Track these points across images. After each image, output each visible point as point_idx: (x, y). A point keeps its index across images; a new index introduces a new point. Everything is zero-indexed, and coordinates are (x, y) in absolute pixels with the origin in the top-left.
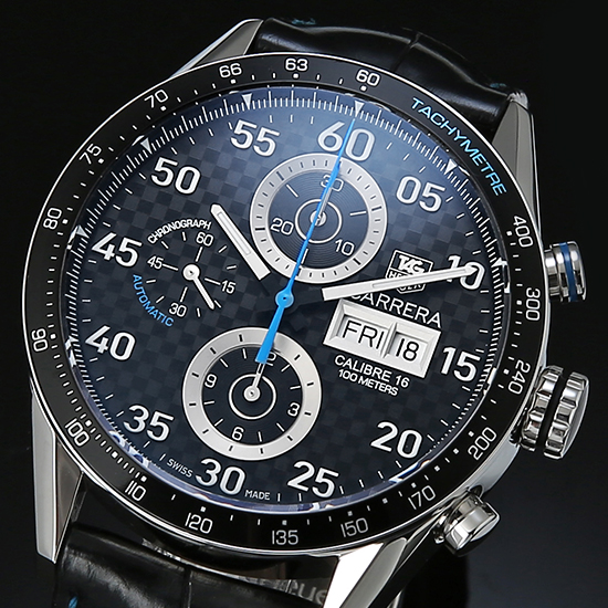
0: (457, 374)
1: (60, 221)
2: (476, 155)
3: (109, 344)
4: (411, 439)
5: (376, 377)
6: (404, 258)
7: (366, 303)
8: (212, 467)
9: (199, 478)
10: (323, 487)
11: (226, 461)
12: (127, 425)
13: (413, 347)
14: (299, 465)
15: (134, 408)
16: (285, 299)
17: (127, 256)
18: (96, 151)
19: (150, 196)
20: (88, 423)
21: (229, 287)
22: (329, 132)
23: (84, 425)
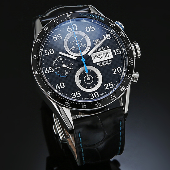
0: (118, 54)
1: (38, 71)
2: (96, 17)
3: (60, 86)
4: (119, 69)
5: (106, 63)
6: (96, 41)
7: (95, 52)
8: (92, 95)
9: (91, 98)
10: (111, 86)
11: (93, 93)
12: (73, 98)
13: (107, 54)
14: (105, 85)
15: (72, 94)
16: (83, 60)
17: (52, 70)
18: (35, 56)
19: (47, 58)
20: (68, 101)
21: (72, 64)
22: (68, 28)
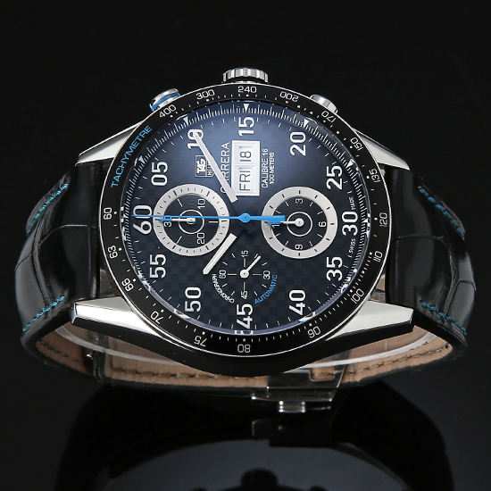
0: (252, 126)
1: (244, 343)
2: (134, 146)
3: (299, 302)
4: (294, 137)
5: (268, 165)
6: (199, 171)
8: (346, 230)
9: (355, 234)
10: (337, 171)
11: (341, 223)
12: (340, 279)
13: (243, 155)
14: (329, 187)
15: (329, 279)
16: (245, 218)
17: (247, 310)
18: (198, 339)
21: (245, 253)
23: (353, 293)
